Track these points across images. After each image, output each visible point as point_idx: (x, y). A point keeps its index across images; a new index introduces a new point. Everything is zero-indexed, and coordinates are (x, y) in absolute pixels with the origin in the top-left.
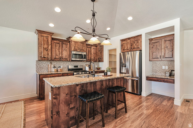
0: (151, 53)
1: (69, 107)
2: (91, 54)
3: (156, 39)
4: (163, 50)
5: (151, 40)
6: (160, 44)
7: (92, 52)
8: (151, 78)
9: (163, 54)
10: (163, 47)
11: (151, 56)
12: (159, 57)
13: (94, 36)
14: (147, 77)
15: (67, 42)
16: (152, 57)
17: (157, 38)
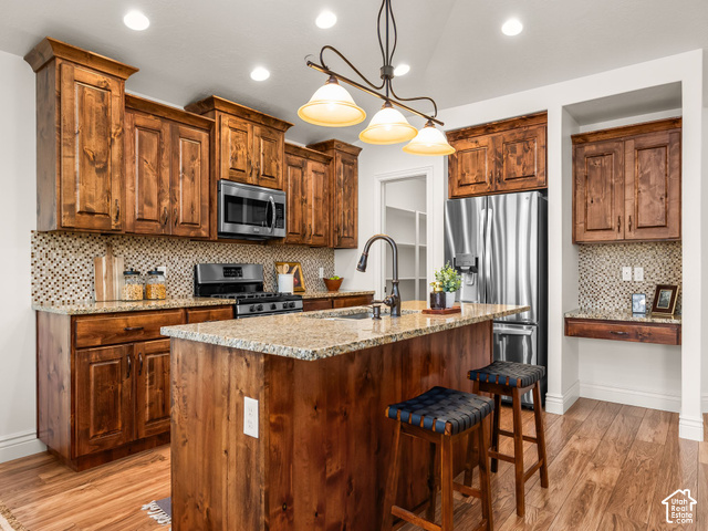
0: (579, 203)
1: (325, 473)
2: (304, 201)
3: (601, 137)
4: (629, 193)
5: (580, 140)
6: (616, 161)
7: (309, 193)
8: (586, 326)
9: (629, 211)
10: (629, 178)
11: (580, 218)
12: (613, 224)
13: (388, 103)
14: (567, 320)
15: (195, 127)
16: (586, 224)
17: (605, 132)
